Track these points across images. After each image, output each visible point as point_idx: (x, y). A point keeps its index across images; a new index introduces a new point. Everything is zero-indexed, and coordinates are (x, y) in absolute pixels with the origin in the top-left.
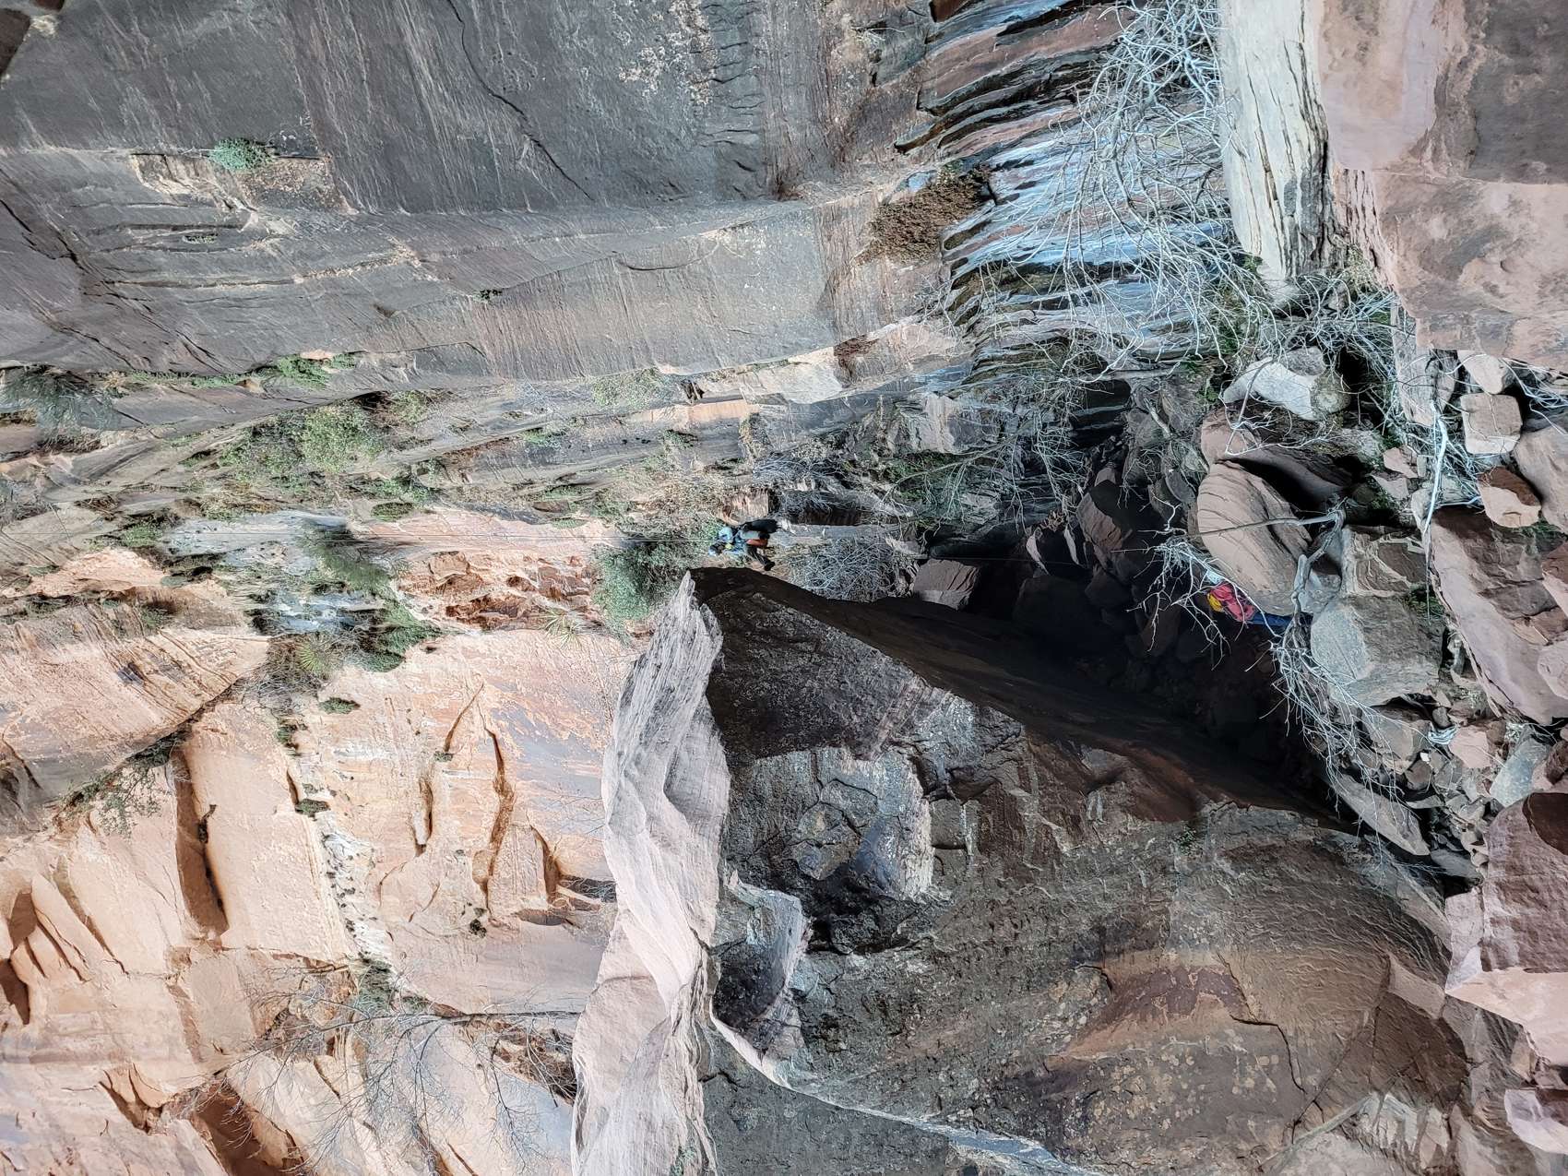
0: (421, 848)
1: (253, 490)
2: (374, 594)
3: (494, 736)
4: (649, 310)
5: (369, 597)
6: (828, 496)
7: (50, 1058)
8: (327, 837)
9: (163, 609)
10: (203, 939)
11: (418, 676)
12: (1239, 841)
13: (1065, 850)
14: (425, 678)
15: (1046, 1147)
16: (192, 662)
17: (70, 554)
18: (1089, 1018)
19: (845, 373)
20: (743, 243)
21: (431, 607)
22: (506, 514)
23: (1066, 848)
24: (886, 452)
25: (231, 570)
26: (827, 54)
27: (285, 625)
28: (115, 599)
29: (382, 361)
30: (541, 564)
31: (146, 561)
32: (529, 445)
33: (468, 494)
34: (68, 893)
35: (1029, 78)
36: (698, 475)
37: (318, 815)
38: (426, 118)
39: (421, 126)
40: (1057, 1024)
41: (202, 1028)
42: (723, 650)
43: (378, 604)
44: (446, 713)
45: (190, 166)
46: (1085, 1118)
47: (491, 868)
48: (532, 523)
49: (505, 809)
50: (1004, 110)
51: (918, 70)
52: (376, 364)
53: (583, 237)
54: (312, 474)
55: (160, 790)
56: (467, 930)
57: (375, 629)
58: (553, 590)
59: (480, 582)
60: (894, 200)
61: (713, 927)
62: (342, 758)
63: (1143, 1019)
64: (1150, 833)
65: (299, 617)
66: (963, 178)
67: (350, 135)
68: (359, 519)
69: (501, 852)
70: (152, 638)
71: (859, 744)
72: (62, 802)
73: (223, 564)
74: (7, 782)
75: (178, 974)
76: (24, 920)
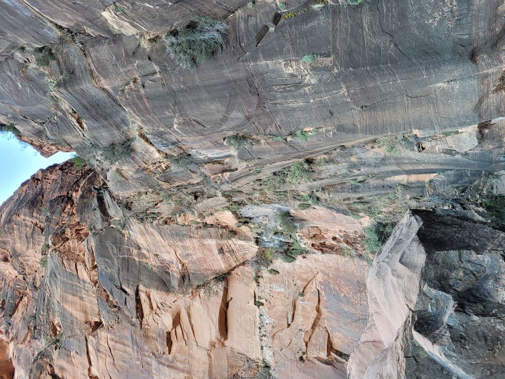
0: (289, 325)
1: (267, 195)
2: (291, 237)
3: (319, 291)
4: (414, 111)
5: (289, 238)
6: (456, 212)
7: (172, 367)
8: (261, 315)
9: (234, 233)
10: (220, 340)
11: (299, 265)
14: (301, 266)
16: (237, 251)
17: (216, 211)
19: (480, 136)
20: (450, 87)
21: (307, 243)
22: (338, 211)
24: (482, 194)
25: (254, 223)
27: (264, 244)
28: (223, 228)
29: (326, 130)
30: (345, 233)
31: (233, 216)
32: (352, 185)
33: (328, 201)
34: (189, 315)
36: (407, 201)
37: (261, 307)
38: (364, 42)
39: (362, 44)
41: (214, 371)
42: (423, 225)
43: (291, 241)
44: (305, 280)
45: (297, 62)
47: (310, 339)
48: (346, 215)
49: (317, 319)
52: (324, 131)
53: (399, 81)
54: (284, 191)
55: (220, 289)
56: (298, 359)
57: (288, 249)
58: (347, 241)
59: (323, 237)
61: (415, 303)
62: (271, 289)
65: (268, 242)
67: (341, 49)
68: (294, 209)
69: (314, 334)
70: (229, 241)
71: (479, 250)
72: (195, 287)
73: (252, 221)
74: (183, 277)
75: (211, 350)
76: (177, 321)
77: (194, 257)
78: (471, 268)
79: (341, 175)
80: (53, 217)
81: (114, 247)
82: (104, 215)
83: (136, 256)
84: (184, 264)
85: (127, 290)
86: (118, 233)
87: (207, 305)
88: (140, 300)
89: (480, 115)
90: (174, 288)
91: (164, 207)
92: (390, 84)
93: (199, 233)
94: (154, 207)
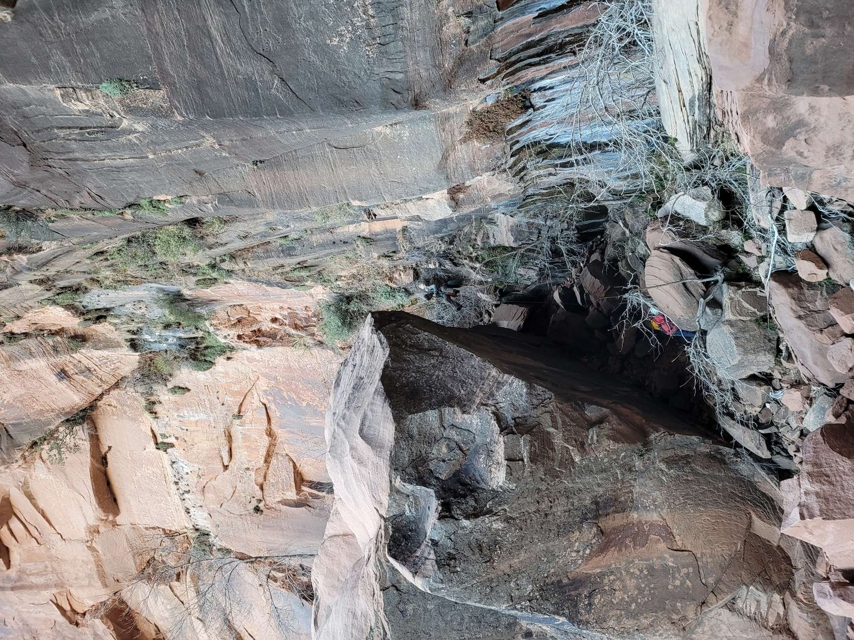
0: (226, 467)
1: (129, 272)
2: (197, 329)
3: (265, 405)
5: (194, 330)
7: (22, 587)
8: (174, 462)
9: (80, 339)
10: (106, 520)
11: (222, 373)
12: (670, 453)
13: (577, 460)
14: (226, 374)
15: (569, 620)
16: (96, 368)
17: (27, 310)
18: (591, 550)
19: (453, 204)
22: (269, 284)
23: (577, 459)
24: (477, 246)
25: (117, 316)
26: (440, 29)
27: (148, 346)
28: (53, 334)
29: (199, 201)
30: (289, 311)
31: (70, 313)
32: (281, 245)
33: (248, 273)
34: (30, 497)
35: (551, 41)
36: (375, 260)
37: (169, 450)
38: (220, 66)
39: (217, 71)
40: (574, 554)
41: (107, 569)
43: (200, 334)
44: (238, 393)
45: (89, 94)
46: (590, 604)
47: (265, 477)
48: (284, 288)
49: (272, 445)
50: (537, 59)
51: (490, 38)
53: (309, 131)
54: (161, 263)
55: (80, 439)
56: (252, 511)
57: (198, 348)
58: (296, 325)
59: (255, 321)
60: (479, 109)
61: (387, 506)
62: (181, 419)
63: (620, 550)
64: (622, 450)
65: (156, 342)
66: (516, 96)
67: (178, 76)
68: (188, 287)
69: (270, 468)
70: (74, 355)
71: (465, 405)
72: (26, 447)
73: (112, 314)
75: (92, 540)
76: (6, 512)
78: (456, 438)
79: (258, 234)
87: (62, 471)
89: (447, 177)
92: (293, 135)
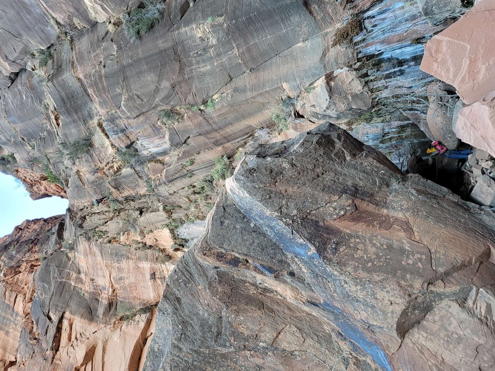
1: (201, 208)
4: (283, 68)
9: (169, 257)
12: (421, 188)
13: (348, 159)
17: (156, 228)
18: (345, 213)
19: (329, 89)
20: (305, 45)
25: (188, 247)
28: (160, 251)
31: (171, 235)
34: (104, 351)
39: (241, 3)
40: (332, 209)
45: (203, 24)
46: (336, 249)
52: (226, 95)
53: (269, 37)
55: (142, 320)
60: (340, 28)
63: (368, 226)
64: (383, 169)
67: (230, 9)
70: (162, 265)
72: (119, 318)
73: (187, 245)
74: (110, 305)
76: (89, 356)
77: (127, 282)
80: (17, 256)
81: (56, 271)
82: (59, 239)
83: (73, 280)
84: (115, 290)
85: (52, 317)
86: (65, 257)
87: (125, 339)
88: (61, 328)
89: (324, 66)
90: (98, 317)
91: (112, 226)
92: (264, 41)
93: (137, 254)
94: (103, 225)
